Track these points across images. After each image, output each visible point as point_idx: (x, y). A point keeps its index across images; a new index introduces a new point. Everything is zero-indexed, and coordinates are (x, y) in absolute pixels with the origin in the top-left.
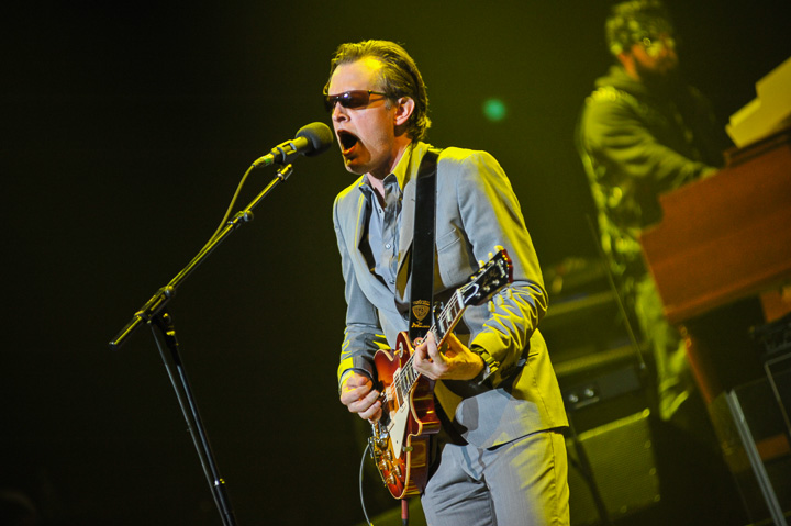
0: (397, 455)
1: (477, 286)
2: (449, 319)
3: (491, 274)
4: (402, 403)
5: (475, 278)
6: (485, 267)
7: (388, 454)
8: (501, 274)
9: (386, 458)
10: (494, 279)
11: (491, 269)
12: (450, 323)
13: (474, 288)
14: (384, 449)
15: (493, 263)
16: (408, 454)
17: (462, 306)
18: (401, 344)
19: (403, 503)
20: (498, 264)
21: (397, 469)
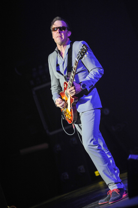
0: (70, 111)
1: (80, 55)
2: (75, 67)
3: (83, 51)
4: (68, 97)
7: (68, 113)
11: (82, 49)
14: (66, 113)
16: (72, 109)
17: (78, 61)
18: (65, 85)
19: (73, 124)
20: (84, 47)
21: (70, 115)
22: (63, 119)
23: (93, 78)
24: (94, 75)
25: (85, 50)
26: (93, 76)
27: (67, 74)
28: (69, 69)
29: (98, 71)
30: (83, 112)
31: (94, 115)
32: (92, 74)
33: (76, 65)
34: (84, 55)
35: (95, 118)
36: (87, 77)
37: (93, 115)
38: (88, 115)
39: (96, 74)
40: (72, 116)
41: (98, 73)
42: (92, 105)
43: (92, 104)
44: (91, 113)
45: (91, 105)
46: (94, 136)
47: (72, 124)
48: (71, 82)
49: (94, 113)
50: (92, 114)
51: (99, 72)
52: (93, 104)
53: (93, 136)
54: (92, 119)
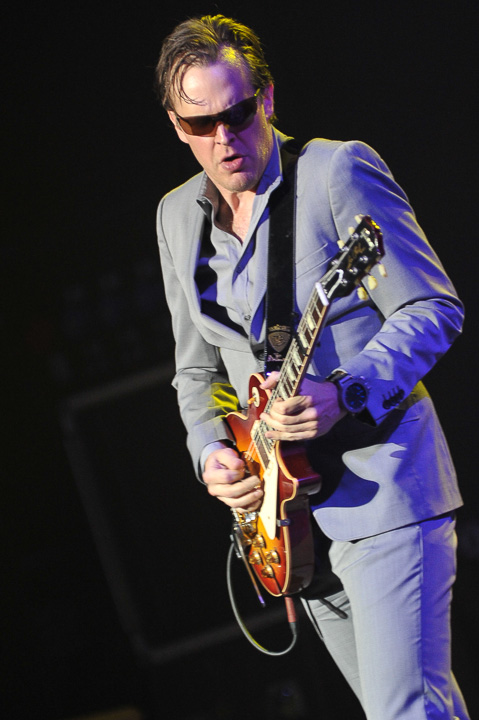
0: (271, 534)
1: (341, 272)
2: (312, 326)
3: (356, 252)
4: (267, 462)
5: (336, 263)
6: (347, 245)
7: (260, 539)
8: (368, 246)
9: (258, 544)
10: (360, 255)
11: (356, 244)
12: (313, 332)
13: (337, 275)
14: (253, 535)
15: (357, 236)
16: (285, 529)
17: (325, 303)
18: (255, 390)
19: (288, 602)
20: (363, 235)
21: (274, 554)
22: (234, 553)
23: (407, 351)
24: (412, 333)
25: (367, 253)
26: (408, 343)
27: (268, 332)
28: (279, 305)
29: (435, 313)
30: (354, 542)
31: (419, 557)
32: (400, 331)
33: (316, 317)
34: (362, 274)
35: (425, 570)
36: (372, 345)
37: (412, 556)
38: (386, 554)
39: (425, 329)
40: (281, 560)
41: (436, 322)
42: (407, 500)
43: (405, 495)
44: (399, 547)
45: (401, 497)
46: (426, 674)
47: (282, 598)
48: (296, 374)
49: (417, 541)
50: (406, 552)
51: (440, 319)
52: (412, 495)
53: (418, 672)
54: (405, 575)
